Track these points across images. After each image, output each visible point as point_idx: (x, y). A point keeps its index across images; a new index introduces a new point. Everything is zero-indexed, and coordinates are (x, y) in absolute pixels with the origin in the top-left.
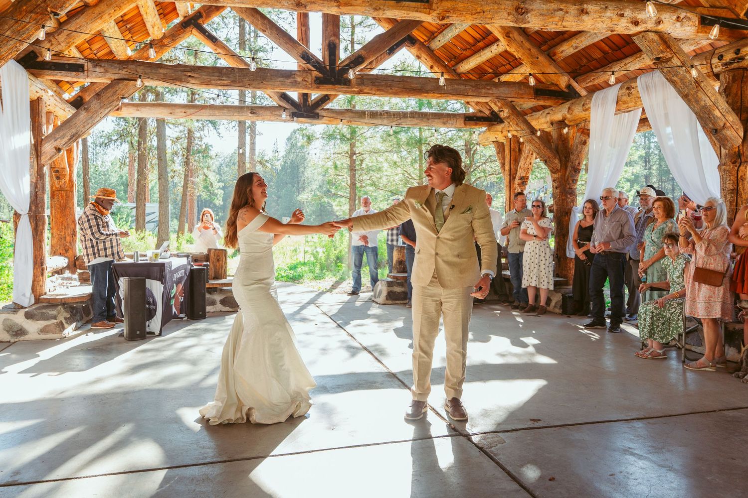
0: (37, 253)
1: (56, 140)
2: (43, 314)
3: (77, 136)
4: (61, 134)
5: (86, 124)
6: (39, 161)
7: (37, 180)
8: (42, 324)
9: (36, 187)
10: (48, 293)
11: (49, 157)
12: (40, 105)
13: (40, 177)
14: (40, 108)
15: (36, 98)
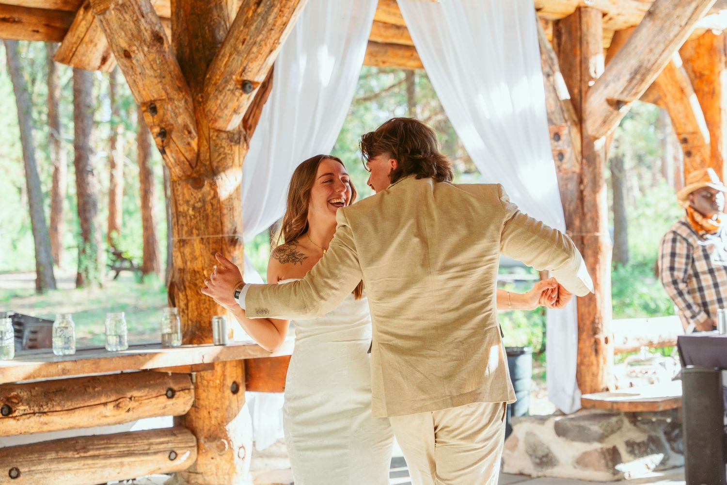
0: (584, 310)
1: (606, 86)
2: (582, 429)
3: (643, 71)
4: (614, 72)
5: (653, 45)
6: (584, 131)
7: (582, 169)
8: (578, 448)
9: (581, 182)
10: (612, 390)
11: (600, 121)
12: (584, 20)
13: (588, 161)
14: (584, 27)
15: (571, 10)
